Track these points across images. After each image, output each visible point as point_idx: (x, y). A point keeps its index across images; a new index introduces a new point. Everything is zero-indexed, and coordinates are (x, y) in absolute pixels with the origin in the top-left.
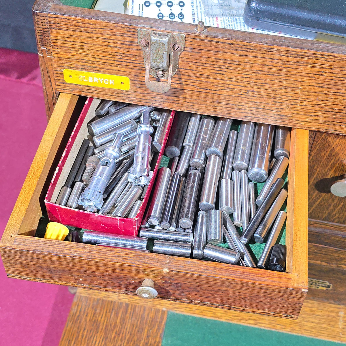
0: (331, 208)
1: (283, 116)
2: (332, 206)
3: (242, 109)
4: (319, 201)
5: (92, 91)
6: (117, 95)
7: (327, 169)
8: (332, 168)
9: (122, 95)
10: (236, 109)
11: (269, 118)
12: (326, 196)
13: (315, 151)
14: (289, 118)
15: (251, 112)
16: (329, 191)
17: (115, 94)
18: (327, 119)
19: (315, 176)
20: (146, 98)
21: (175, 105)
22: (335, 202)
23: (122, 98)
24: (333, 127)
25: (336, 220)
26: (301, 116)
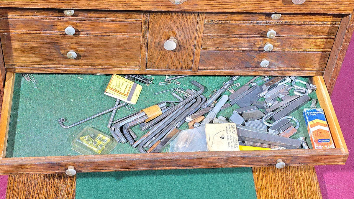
0: (168, 60)
1: (127, 4)
2: (168, 58)
3: (104, 3)
4: (160, 56)
5: (12, 4)
6: (28, 4)
7: (160, 35)
8: (162, 34)
9: (32, 3)
10: (101, 3)
11: (120, 6)
12: (163, 53)
13: (151, 25)
14: (131, 5)
15: (109, 4)
16: (165, 49)
17: (27, 4)
18: (152, 3)
19: (154, 41)
20: (47, 3)
21: (64, 5)
22: (169, 55)
23: (32, 5)
24: (156, 7)
25: (173, 68)
26: (137, 3)
